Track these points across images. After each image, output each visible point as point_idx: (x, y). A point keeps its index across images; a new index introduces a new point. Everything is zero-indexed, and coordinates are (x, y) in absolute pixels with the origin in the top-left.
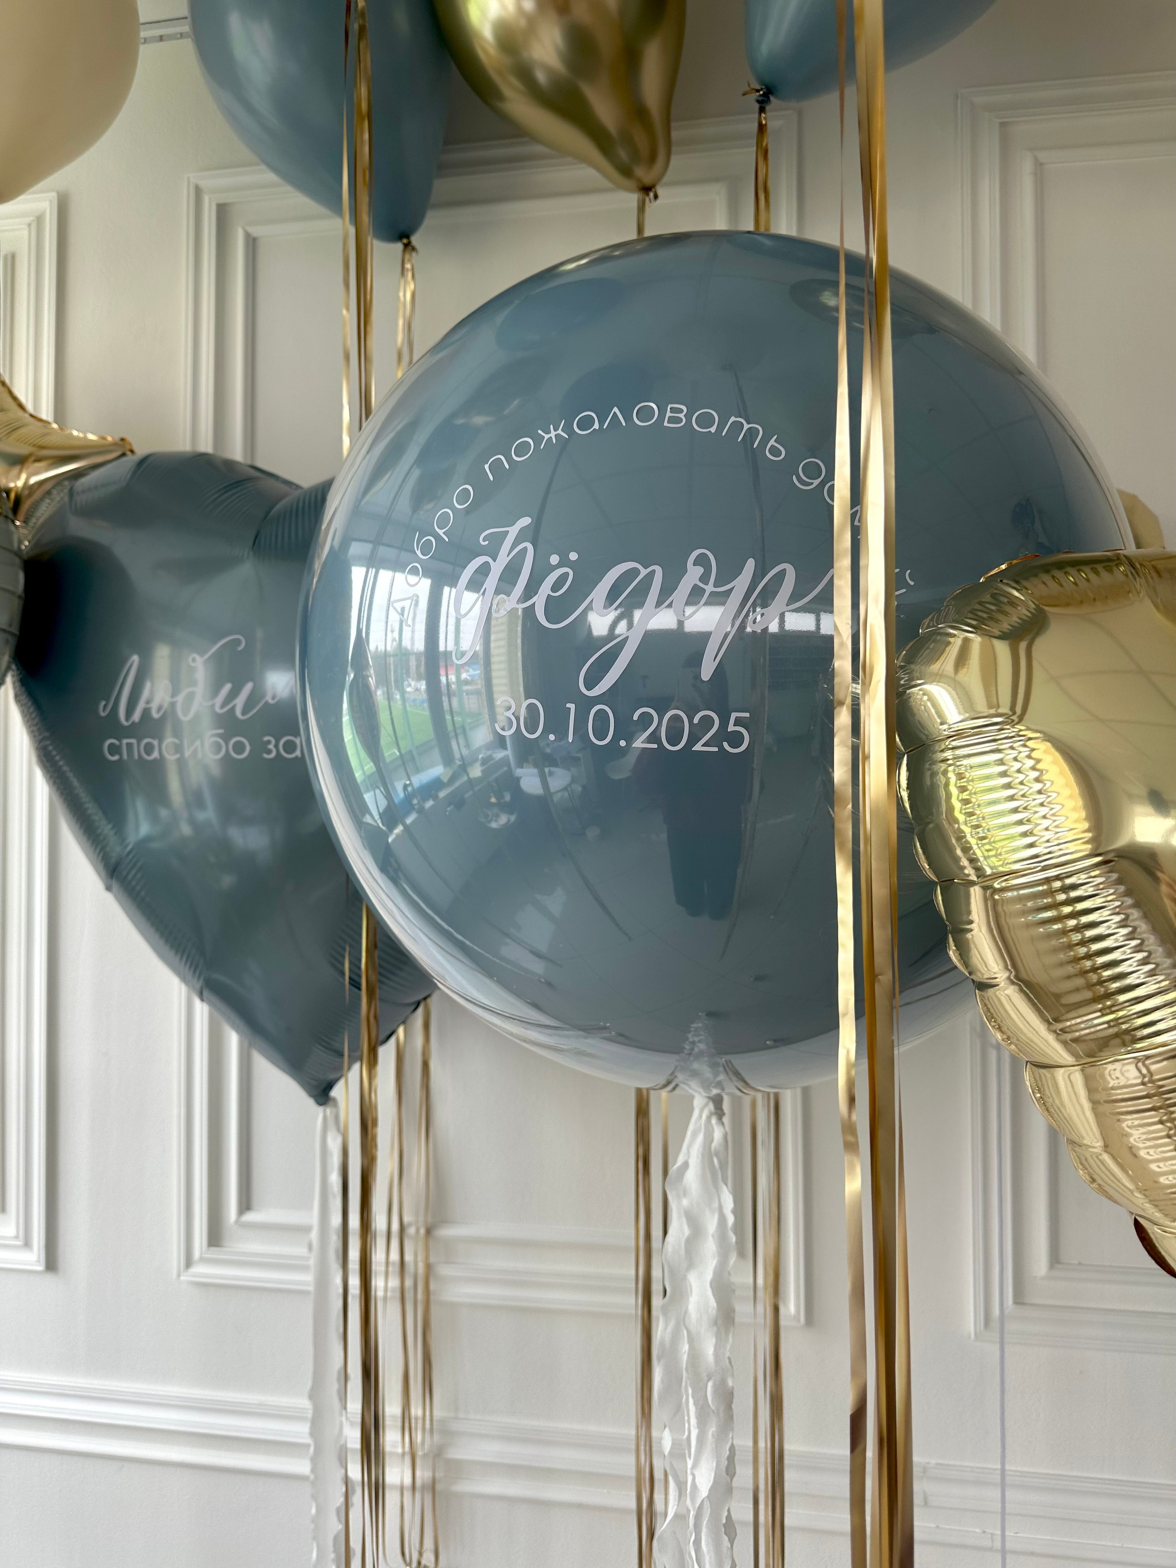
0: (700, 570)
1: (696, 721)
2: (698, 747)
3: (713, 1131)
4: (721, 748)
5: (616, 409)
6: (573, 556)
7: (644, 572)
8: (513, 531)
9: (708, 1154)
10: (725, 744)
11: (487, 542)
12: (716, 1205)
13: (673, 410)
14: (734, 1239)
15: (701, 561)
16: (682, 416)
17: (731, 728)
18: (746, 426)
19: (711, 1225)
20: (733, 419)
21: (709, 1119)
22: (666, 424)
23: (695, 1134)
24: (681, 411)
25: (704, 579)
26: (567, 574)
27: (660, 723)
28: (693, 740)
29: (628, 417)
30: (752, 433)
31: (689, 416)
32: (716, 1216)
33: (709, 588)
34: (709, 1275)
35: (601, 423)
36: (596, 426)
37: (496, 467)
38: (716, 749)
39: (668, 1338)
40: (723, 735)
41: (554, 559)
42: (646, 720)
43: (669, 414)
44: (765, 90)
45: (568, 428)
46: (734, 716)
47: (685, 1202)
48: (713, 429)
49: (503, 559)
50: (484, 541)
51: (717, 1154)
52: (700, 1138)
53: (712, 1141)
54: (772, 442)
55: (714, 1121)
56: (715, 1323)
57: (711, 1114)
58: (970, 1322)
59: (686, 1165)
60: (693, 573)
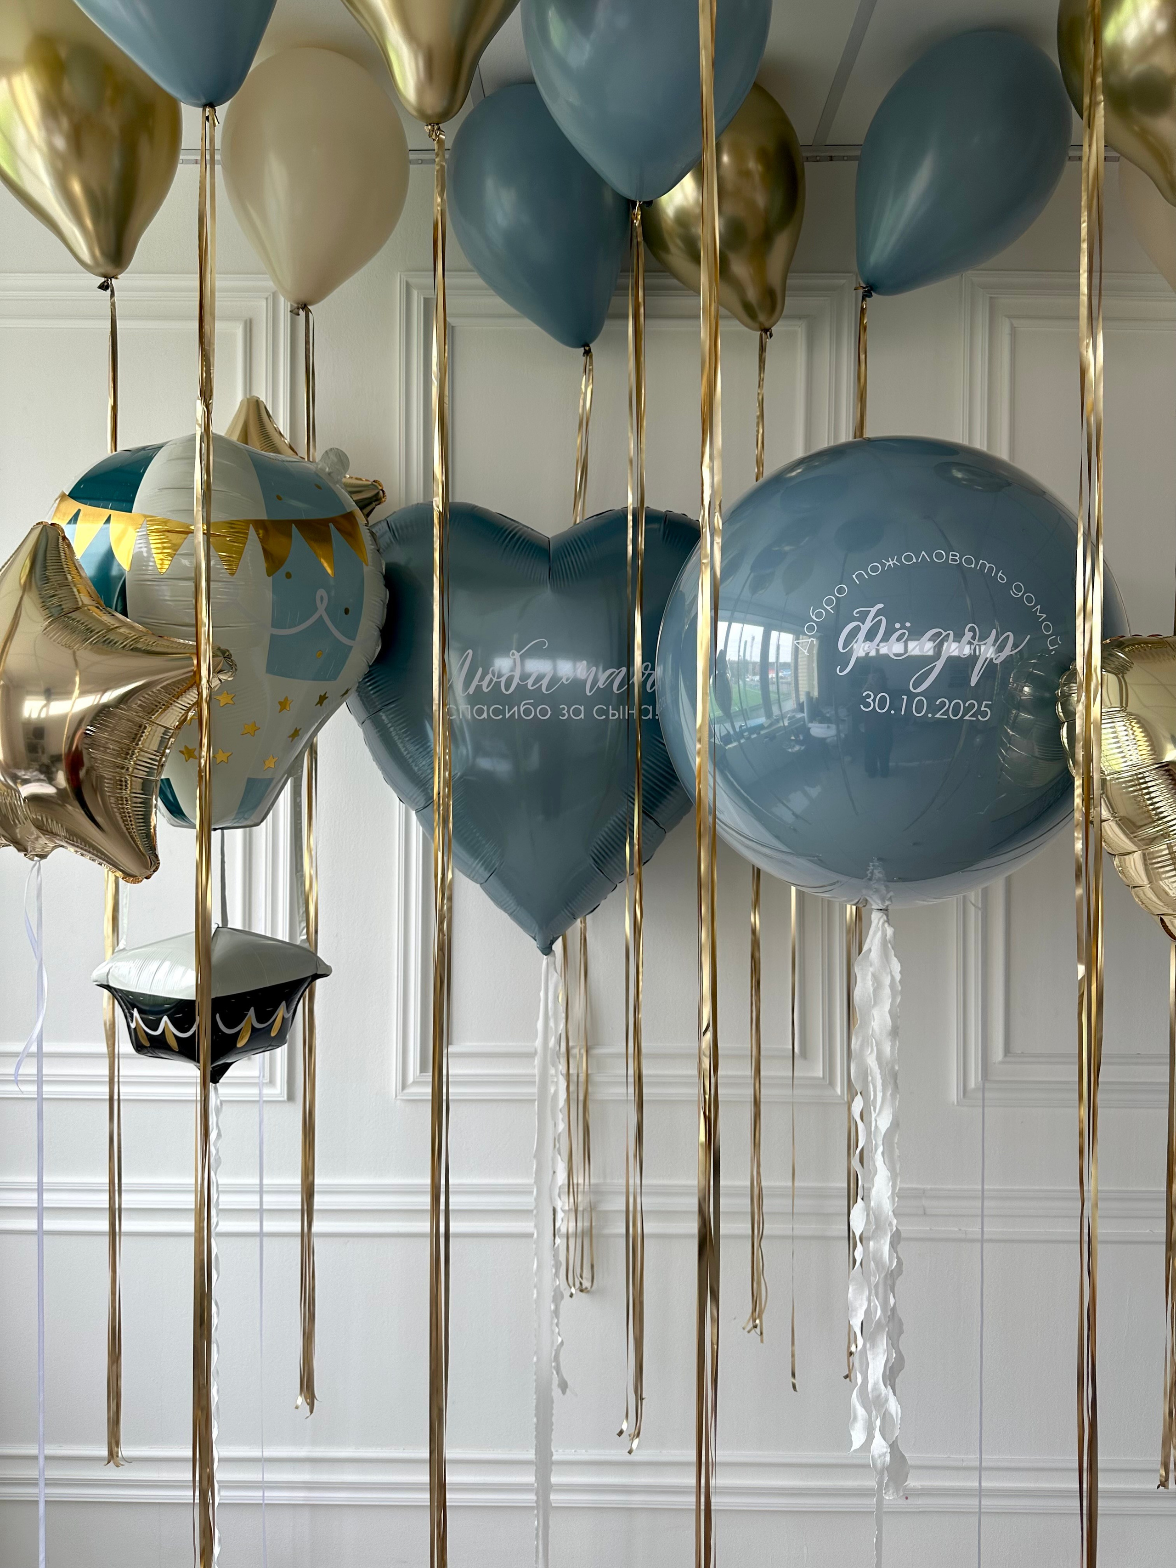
0: (971, 634)
1: (967, 705)
2: (967, 718)
3: (886, 931)
4: (978, 719)
5: (923, 553)
6: (908, 624)
7: (944, 634)
8: (874, 611)
9: (884, 942)
10: (979, 717)
11: (858, 615)
12: (889, 970)
13: (952, 555)
14: (900, 988)
15: (972, 629)
16: (957, 558)
17: (983, 709)
18: (988, 566)
19: (887, 981)
20: (981, 561)
21: (883, 924)
22: (950, 562)
23: (875, 933)
24: (957, 556)
25: (974, 638)
26: (905, 633)
27: (949, 705)
28: (964, 715)
29: (931, 557)
30: (991, 568)
31: (961, 559)
32: (889, 978)
33: (976, 642)
34: (887, 1007)
35: (917, 559)
36: (914, 560)
37: (859, 576)
38: (975, 719)
39: (857, 1047)
40: (979, 711)
41: (898, 626)
42: (943, 704)
43: (951, 557)
44: (869, 288)
45: (899, 560)
46: (984, 703)
47: (871, 969)
48: (973, 566)
49: (868, 624)
50: (856, 614)
51: (890, 942)
52: (879, 934)
53: (886, 935)
54: (1000, 574)
55: (886, 925)
56: (890, 1035)
57: (885, 921)
58: (953, 1094)
59: (870, 950)
60: (968, 635)
